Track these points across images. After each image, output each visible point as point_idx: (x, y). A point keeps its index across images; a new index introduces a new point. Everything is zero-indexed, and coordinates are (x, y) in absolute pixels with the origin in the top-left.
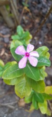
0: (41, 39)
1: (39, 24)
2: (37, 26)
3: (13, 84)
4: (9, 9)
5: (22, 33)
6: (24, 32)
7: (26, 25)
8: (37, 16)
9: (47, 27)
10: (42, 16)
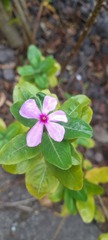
0: (81, 69)
1: (76, 38)
2: (71, 42)
4: (9, 8)
5: (39, 60)
6: (43, 59)
7: (47, 40)
8: (70, 20)
9: (92, 44)
10: (81, 21)
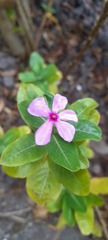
0: (82, 80)
1: (78, 49)
2: (72, 53)
3: (22, 176)
4: (13, 17)
5: (41, 67)
6: (44, 66)
7: (49, 50)
8: (73, 32)
9: (93, 56)
10: (83, 33)
